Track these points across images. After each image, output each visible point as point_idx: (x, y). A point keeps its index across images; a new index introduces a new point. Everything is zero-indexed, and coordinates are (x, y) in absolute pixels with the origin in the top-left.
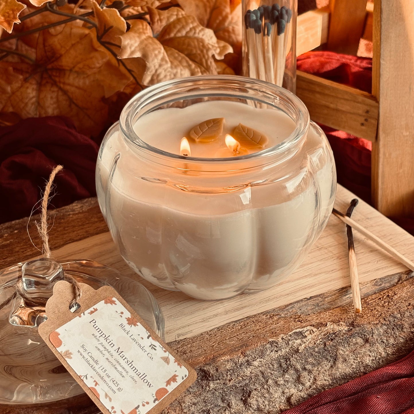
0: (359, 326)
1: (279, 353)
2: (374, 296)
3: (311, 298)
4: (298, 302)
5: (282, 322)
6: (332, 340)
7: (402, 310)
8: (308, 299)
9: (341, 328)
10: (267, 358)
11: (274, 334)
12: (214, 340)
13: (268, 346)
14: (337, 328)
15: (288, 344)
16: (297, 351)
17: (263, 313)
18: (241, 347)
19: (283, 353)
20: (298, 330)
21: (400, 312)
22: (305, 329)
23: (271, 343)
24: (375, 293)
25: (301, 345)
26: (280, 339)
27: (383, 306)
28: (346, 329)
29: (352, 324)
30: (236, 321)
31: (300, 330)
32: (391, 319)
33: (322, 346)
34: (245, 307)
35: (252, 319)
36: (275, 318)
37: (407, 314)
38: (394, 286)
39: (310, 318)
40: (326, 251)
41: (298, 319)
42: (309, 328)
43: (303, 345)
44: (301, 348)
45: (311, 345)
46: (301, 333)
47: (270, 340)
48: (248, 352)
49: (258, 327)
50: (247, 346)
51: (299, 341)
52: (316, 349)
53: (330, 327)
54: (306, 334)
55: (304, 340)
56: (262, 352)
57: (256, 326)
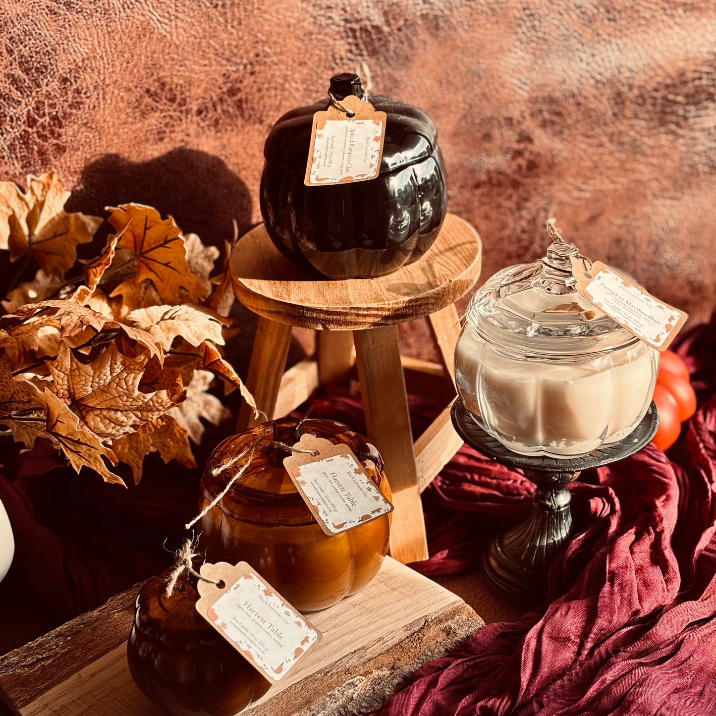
0: (398, 668)
1: (338, 703)
2: (407, 641)
3: (355, 651)
4: (345, 657)
5: (335, 677)
6: (379, 684)
7: (432, 648)
8: (353, 653)
9: (384, 673)
10: (328, 709)
11: (331, 688)
12: (282, 703)
13: (328, 699)
14: (381, 673)
15: (343, 694)
16: (352, 699)
17: (319, 672)
18: (306, 703)
19: (341, 703)
20: (349, 681)
21: (430, 650)
22: (355, 679)
23: (330, 696)
24: (407, 637)
25: (354, 693)
26: (336, 691)
27: (416, 647)
28: (389, 673)
29: (393, 668)
30: (297, 683)
31: (352, 680)
32: (424, 657)
33: (372, 691)
34: (301, 670)
35: (309, 679)
36: (329, 675)
37: (436, 650)
38: (422, 628)
39: (358, 669)
40: (360, 607)
41: (348, 671)
42: (358, 677)
43: (356, 693)
44: (355, 696)
45: (362, 692)
46: (352, 683)
47: (329, 694)
48: (312, 707)
49: (316, 685)
50: (310, 702)
51: (352, 690)
52: (367, 695)
53: (376, 673)
54: (357, 683)
55: (356, 688)
56: (324, 705)
57: (314, 684)
